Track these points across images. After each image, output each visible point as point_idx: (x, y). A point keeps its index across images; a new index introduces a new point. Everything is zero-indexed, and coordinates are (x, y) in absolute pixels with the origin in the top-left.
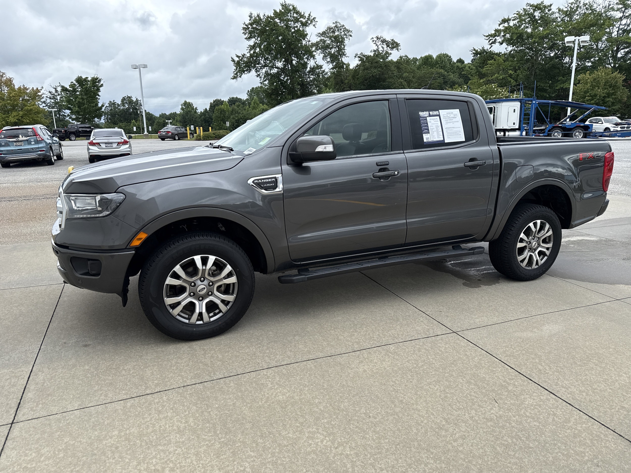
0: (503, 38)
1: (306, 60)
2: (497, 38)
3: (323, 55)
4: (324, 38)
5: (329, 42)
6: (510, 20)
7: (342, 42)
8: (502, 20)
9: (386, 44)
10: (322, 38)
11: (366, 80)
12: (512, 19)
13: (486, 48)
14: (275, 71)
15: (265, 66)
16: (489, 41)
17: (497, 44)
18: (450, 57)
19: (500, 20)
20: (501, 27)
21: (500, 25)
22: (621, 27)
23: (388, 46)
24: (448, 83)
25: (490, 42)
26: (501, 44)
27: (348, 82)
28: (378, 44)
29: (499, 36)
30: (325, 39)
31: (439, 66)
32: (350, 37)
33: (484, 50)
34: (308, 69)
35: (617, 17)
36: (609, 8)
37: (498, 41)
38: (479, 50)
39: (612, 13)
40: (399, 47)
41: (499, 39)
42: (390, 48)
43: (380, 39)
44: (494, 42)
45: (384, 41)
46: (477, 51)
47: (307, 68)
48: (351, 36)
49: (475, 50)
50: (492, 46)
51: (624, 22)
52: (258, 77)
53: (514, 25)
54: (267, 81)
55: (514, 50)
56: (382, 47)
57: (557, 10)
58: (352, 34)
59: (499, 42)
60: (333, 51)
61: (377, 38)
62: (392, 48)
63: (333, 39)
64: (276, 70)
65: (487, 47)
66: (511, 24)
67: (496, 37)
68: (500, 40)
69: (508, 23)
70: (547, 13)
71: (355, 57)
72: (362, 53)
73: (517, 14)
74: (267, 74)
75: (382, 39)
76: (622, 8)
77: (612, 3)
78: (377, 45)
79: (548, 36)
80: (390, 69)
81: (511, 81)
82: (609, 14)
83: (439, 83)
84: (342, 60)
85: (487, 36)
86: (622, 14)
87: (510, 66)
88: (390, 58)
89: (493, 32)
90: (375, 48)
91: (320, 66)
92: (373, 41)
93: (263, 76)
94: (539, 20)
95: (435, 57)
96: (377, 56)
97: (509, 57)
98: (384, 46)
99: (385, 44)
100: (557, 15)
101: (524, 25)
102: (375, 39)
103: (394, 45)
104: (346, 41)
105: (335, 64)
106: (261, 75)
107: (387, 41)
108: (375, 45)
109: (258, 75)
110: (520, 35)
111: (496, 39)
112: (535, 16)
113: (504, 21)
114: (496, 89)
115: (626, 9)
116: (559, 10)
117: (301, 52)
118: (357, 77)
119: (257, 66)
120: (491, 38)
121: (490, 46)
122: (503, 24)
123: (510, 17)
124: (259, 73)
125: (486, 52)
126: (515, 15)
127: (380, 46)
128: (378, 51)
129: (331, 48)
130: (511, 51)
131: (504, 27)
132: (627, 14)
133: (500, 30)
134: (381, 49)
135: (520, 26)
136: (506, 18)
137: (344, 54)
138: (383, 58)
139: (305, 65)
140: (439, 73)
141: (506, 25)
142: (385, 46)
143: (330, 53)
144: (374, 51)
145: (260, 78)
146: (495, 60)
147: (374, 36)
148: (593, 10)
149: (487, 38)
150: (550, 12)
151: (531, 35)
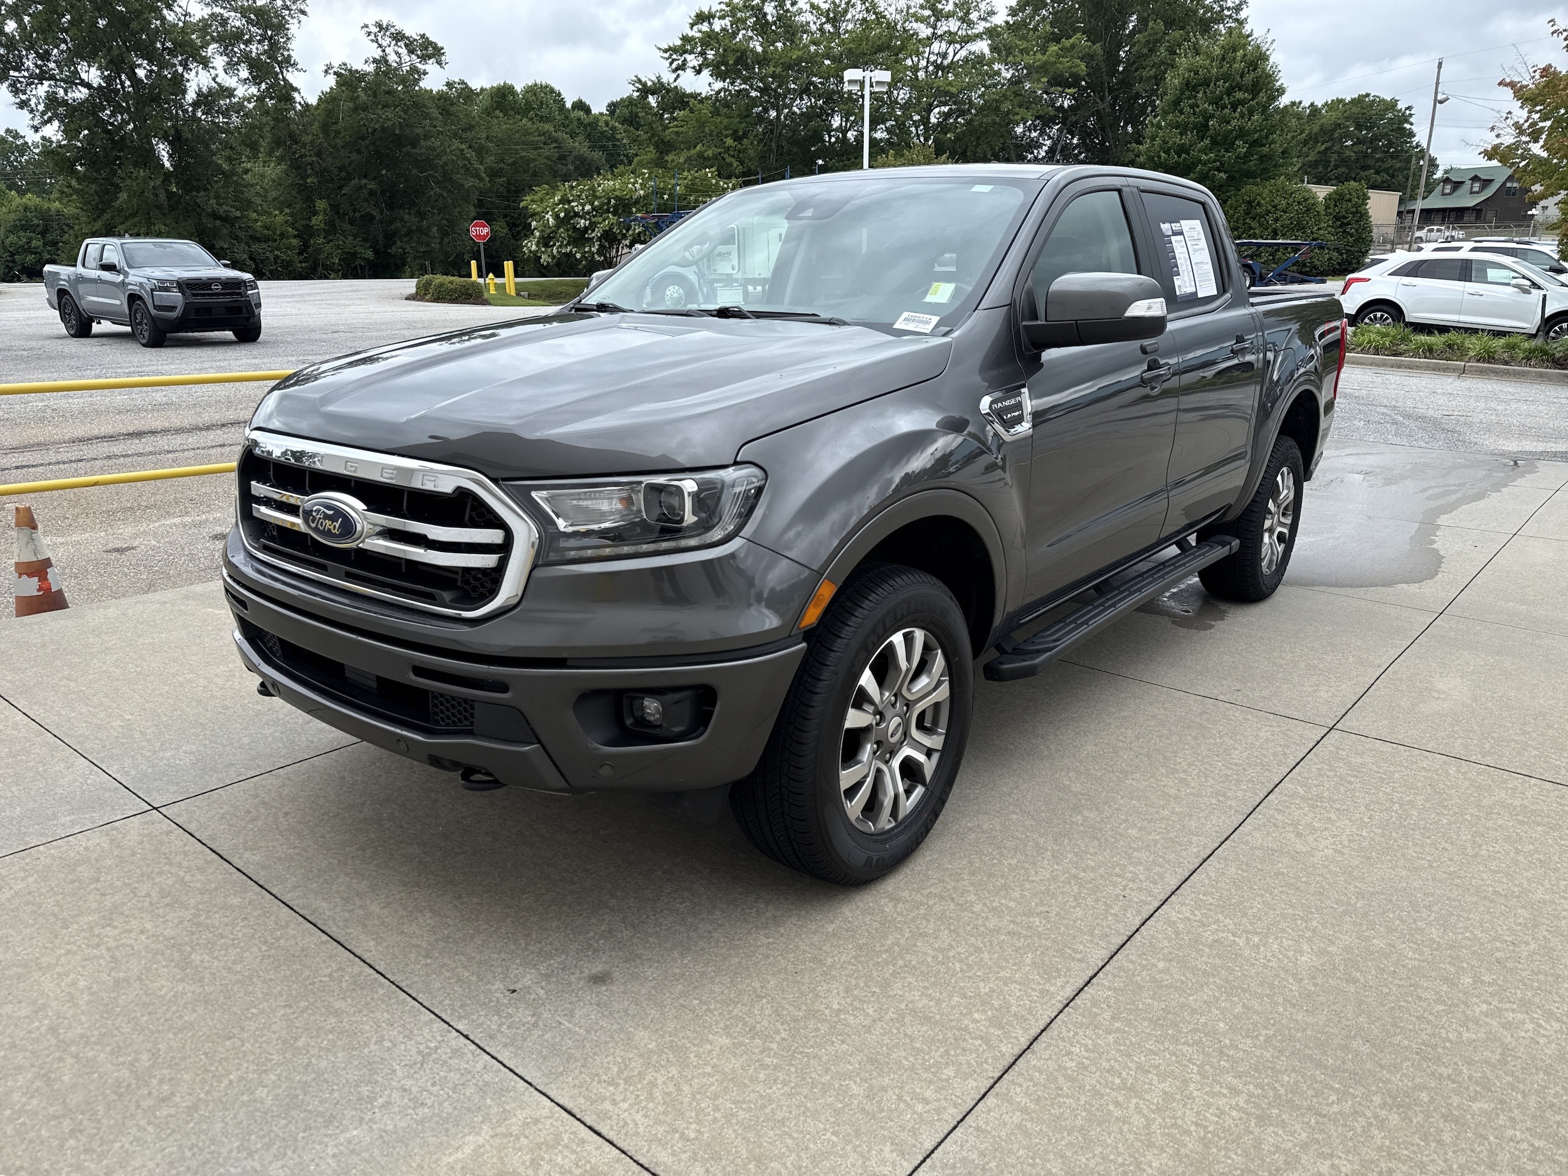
0: (701, 59)
1: (180, 69)
2: (689, 57)
3: (225, 58)
4: (222, 11)
5: (238, 24)
6: (713, 17)
7: (281, 27)
8: (697, 16)
9: (406, 46)
10: (217, 10)
11: (363, 138)
12: (718, 14)
13: (664, 80)
14: (81, 93)
15: (42, 77)
16: (671, 64)
17: (689, 72)
18: (559, 94)
19: (693, 14)
20: (694, 33)
21: (692, 26)
22: (933, 58)
23: (411, 52)
24: (570, 159)
25: (674, 66)
26: (698, 72)
27: (312, 142)
28: (384, 44)
29: (691, 52)
30: (226, 15)
31: (536, 115)
32: (302, 17)
33: (662, 84)
34: (191, 96)
35: (922, 35)
36: (909, 16)
37: (691, 64)
38: (649, 83)
39: (915, 25)
40: (443, 58)
41: (693, 60)
42: (418, 57)
43: (387, 29)
44: (682, 67)
45: (398, 37)
46: (644, 85)
47: (184, 92)
48: (303, 12)
49: (640, 81)
50: (678, 76)
51: (936, 47)
52: (22, 108)
53: (723, 29)
54: (56, 123)
55: (726, 90)
56: (397, 53)
57: (808, 6)
58: (307, 9)
59: (694, 68)
60: (254, 48)
61: (379, 26)
62: (424, 58)
63: (252, 16)
64: (85, 91)
65: (668, 77)
66: (718, 25)
67: (686, 56)
68: (695, 63)
69: (710, 24)
70: (788, 11)
71: (326, 72)
72: (345, 64)
73: (728, 5)
74: (52, 101)
75: (393, 30)
76: (929, 17)
77: (913, 4)
78: (380, 46)
79: (799, 64)
80: (428, 114)
81: (731, 165)
82: (908, 26)
83: (547, 158)
84: (284, 79)
85: (665, 51)
86: (929, 31)
87: (726, 128)
88: (422, 84)
89: (679, 42)
90: (377, 53)
91: (227, 89)
92: (369, 34)
93: (41, 108)
94: (774, 23)
95: (519, 88)
96: (386, 73)
97: (718, 104)
98: (400, 50)
99: (401, 44)
100: (810, 18)
101: (744, 32)
102: (374, 30)
103: (429, 50)
104: (293, 27)
105: (263, 86)
106: (33, 103)
107: (408, 38)
108: (376, 45)
109: (23, 105)
110: (742, 56)
111: (685, 60)
112: (765, 14)
113: (701, 18)
114: (714, 181)
115: (938, 20)
116: (813, 6)
117: (163, 44)
118: (334, 127)
119: (12, 73)
120: (674, 57)
121: (675, 75)
122: (700, 26)
123: (713, 10)
124: (24, 97)
125: (665, 88)
126: (723, 7)
127: (388, 50)
128: (386, 61)
129: (248, 42)
130: (719, 92)
131: (700, 31)
132: (939, 32)
133: (693, 39)
134: (392, 58)
135: (735, 34)
136: (706, 10)
137: (288, 62)
138: (403, 80)
139: (178, 85)
140: (544, 134)
141: (705, 27)
142: (403, 51)
143: (247, 58)
144: (375, 61)
145: (32, 111)
146: (692, 111)
147: (371, 22)
148: (880, 16)
149: (667, 55)
150: (795, 8)
151: (765, 59)
